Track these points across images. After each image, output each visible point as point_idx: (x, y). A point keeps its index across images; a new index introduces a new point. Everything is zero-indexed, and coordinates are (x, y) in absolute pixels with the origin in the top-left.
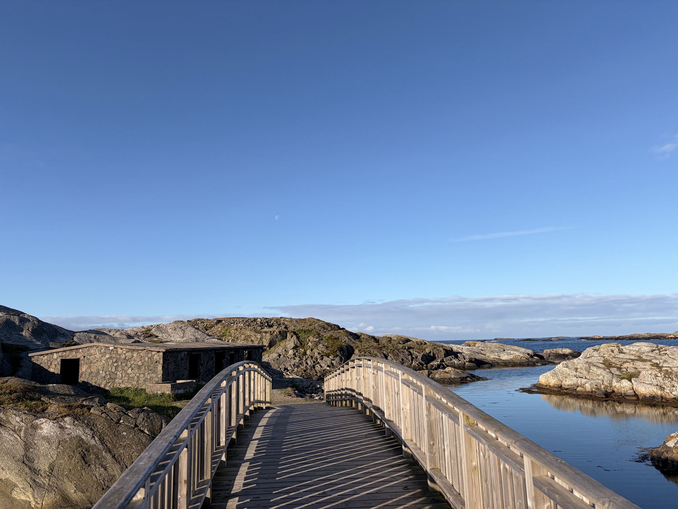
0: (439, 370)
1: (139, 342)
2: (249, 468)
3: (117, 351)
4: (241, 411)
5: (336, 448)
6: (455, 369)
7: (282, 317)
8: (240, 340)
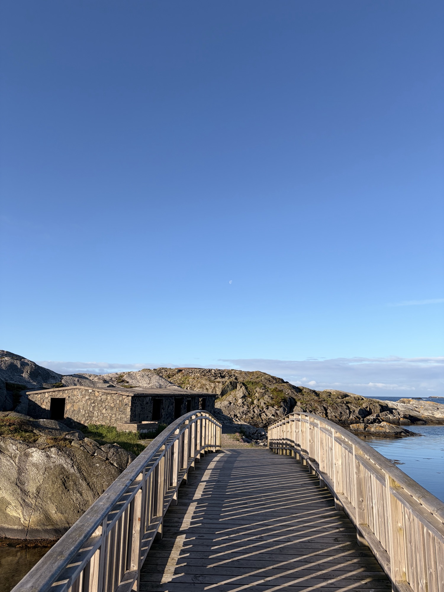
0: (375, 424)
1: (113, 386)
2: (196, 508)
3: (95, 394)
4: (192, 455)
5: (274, 495)
6: (389, 424)
7: (233, 370)
8: (196, 388)
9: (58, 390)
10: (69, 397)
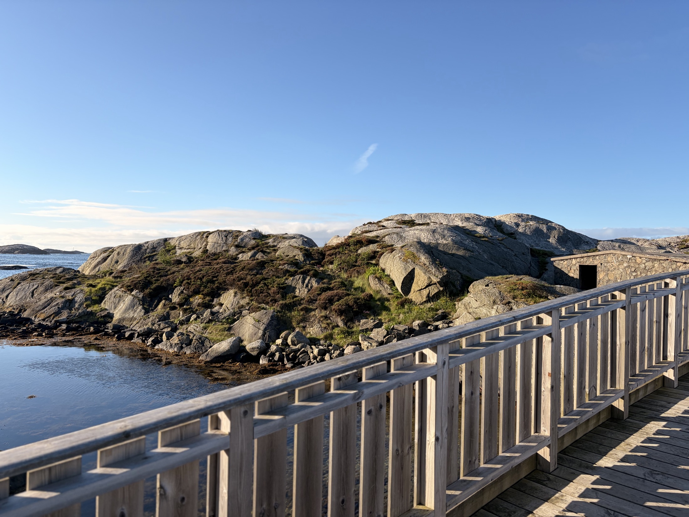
1: (671, 253)
3: (636, 260)
9: (587, 255)
10: (601, 264)
